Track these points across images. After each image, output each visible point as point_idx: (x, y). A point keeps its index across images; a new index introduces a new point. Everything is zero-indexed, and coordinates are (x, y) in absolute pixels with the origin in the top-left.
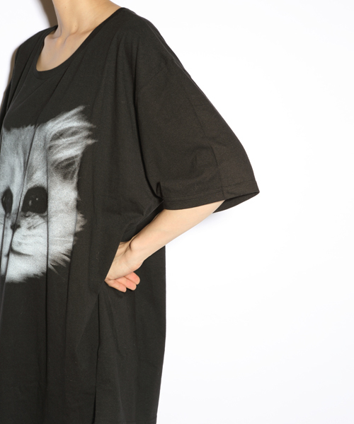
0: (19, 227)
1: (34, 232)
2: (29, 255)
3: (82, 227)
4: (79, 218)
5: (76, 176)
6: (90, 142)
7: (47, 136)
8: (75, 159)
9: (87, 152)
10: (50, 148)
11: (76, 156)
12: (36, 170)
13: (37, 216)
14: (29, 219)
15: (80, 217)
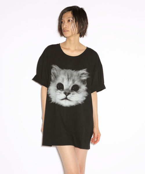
0: (70, 94)
1: (74, 95)
2: (72, 101)
5: (86, 83)
6: (88, 77)
7: (80, 73)
10: (80, 76)
14: (73, 92)
15: (87, 93)
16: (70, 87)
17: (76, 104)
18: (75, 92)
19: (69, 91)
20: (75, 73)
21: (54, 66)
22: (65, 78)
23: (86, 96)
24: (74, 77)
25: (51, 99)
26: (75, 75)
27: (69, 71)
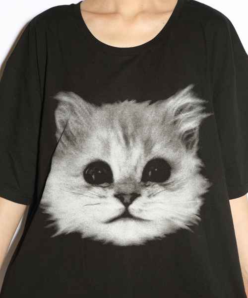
0: (139, 195)
1: (154, 199)
2: (149, 221)
3: (208, 189)
4: (205, 182)
5: (195, 145)
6: (205, 116)
7: (169, 112)
8: (194, 131)
9: (204, 125)
10: (175, 122)
11: (195, 129)
12: (155, 144)
13: (157, 185)
14: (149, 188)
16: (136, 169)
17: (168, 232)
18: (157, 188)
19: (134, 184)
20: (149, 112)
21: (64, 98)
22: (115, 138)
23: (203, 191)
24: (146, 128)
25: (53, 221)
26: (150, 119)
27: (127, 108)
